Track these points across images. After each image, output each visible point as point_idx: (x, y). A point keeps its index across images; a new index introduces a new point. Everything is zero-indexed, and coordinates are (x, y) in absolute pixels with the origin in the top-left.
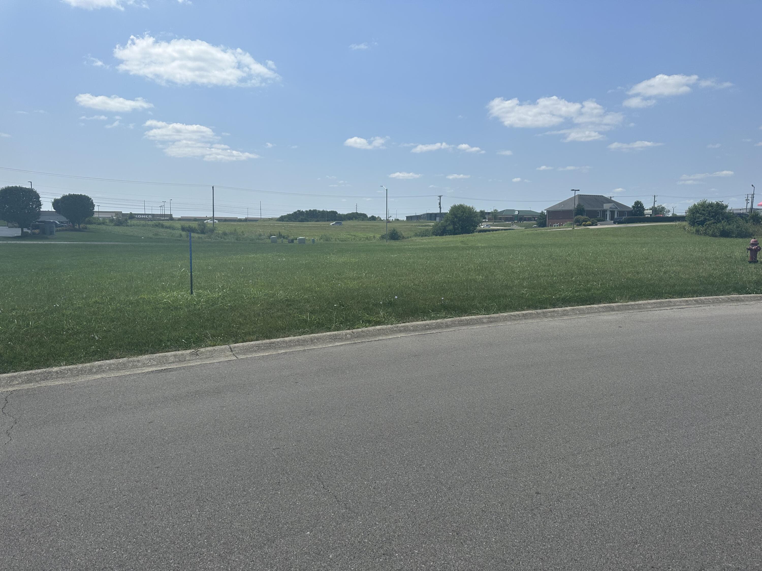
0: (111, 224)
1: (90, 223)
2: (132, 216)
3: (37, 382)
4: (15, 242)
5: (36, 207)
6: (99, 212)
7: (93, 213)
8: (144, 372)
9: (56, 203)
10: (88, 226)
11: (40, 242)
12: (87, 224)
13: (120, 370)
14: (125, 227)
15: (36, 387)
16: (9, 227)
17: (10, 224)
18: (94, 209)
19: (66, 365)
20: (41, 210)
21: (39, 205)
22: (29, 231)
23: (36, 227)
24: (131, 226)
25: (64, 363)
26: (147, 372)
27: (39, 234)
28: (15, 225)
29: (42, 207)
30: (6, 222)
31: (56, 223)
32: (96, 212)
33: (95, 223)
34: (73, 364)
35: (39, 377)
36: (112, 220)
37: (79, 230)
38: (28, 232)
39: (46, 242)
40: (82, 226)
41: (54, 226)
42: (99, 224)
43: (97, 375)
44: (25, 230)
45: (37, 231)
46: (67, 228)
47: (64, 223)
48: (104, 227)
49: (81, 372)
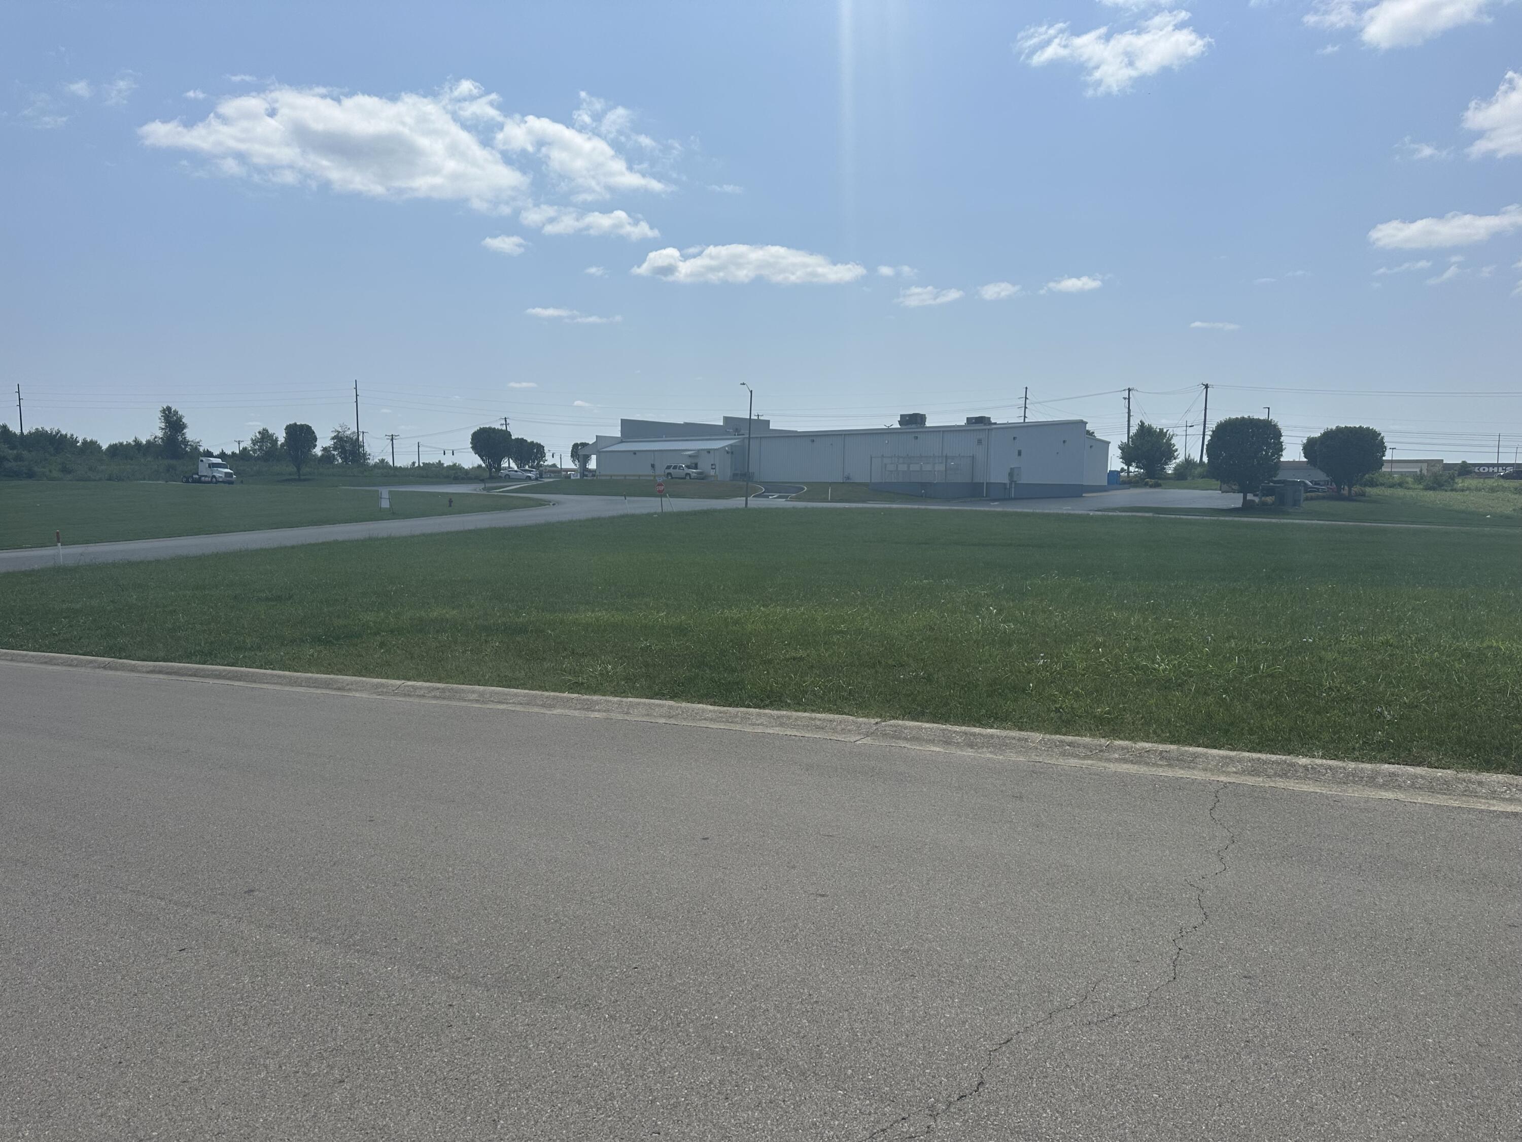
0: (1416, 486)
1: (1373, 484)
2: (1465, 469)
3: (1269, 777)
4: (1231, 519)
5: (1273, 455)
6: (1392, 461)
7: (1381, 463)
8: (1496, 811)
9: (1310, 447)
10: (1368, 490)
11: (1274, 521)
12: (1365, 485)
13: (1438, 793)
14: (1449, 493)
15: (1267, 785)
16: (1222, 492)
17: (1225, 487)
18: (1384, 455)
19: (1323, 757)
20: (1282, 459)
21: (1279, 449)
22: (1257, 500)
23: (1269, 492)
24: (1463, 490)
25: (1320, 753)
26: (1502, 812)
27: (1273, 504)
28: (1234, 487)
29: (1284, 453)
30: (1219, 482)
31: (1305, 484)
32: (1388, 461)
33: (1382, 484)
34: (1336, 758)
35: (1273, 769)
36: (1419, 478)
37: (1349, 499)
38: (1253, 501)
39: (1285, 521)
40: (1356, 489)
41: (1302, 489)
42: (1390, 487)
43: (1386, 791)
44: (1250, 497)
45: (1269, 499)
46: (1324, 494)
47: (1321, 483)
48: (1400, 492)
49: (1353, 778)
